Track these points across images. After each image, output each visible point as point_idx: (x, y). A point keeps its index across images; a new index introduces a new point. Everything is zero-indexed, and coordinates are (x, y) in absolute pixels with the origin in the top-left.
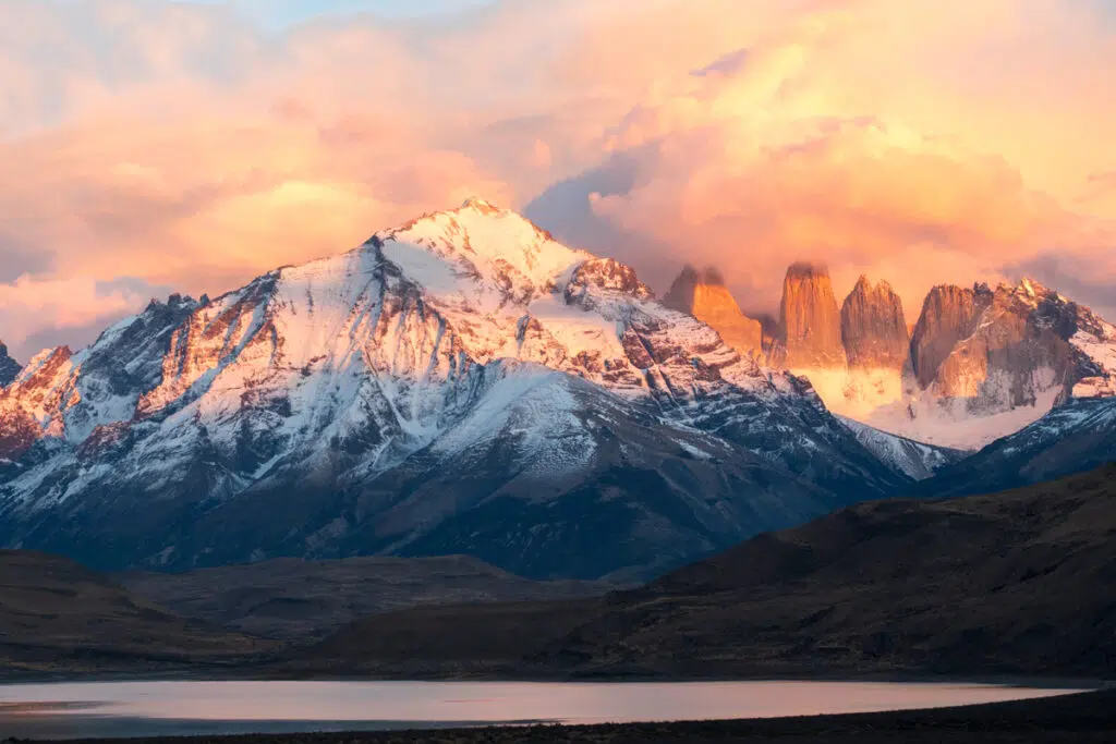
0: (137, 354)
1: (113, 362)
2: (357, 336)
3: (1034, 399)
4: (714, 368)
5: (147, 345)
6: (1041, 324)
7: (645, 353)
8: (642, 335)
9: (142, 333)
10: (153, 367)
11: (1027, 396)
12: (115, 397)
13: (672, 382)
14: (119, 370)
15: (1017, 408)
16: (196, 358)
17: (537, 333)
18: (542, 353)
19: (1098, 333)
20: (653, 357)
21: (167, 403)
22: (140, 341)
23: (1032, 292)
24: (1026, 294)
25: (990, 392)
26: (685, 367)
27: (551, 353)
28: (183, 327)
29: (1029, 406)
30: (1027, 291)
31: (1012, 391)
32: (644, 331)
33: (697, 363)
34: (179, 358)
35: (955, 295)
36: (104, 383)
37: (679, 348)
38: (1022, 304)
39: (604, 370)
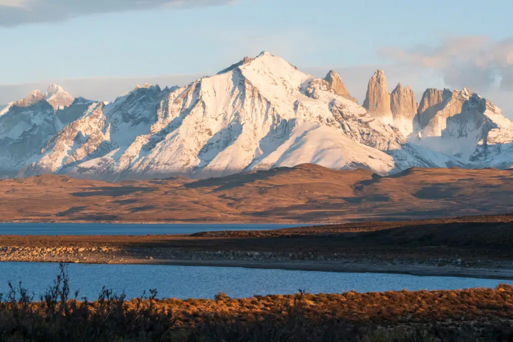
0: (132, 106)
1: (123, 109)
2: (236, 106)
3: (467, 135)
4: (366, 123)
5: (135, 103)
6: (470, 106)
7: (341, 116)
8: (339, 109)
9: (134, 98)
10: (138, 112)
11: (464, 133)
12: (124, 123)
13: (351, 127)
14: (125, 112)
15: (460, 138)
16: (172, 112)
17: (302, 108)
18: (305, 115)
19: (493, 111)
20: (344, 118)
21: (162, 129)
22: (133, 101)
23: (467, 93)
24: (465, 94)
25: (450, 131)
26: (356, 122)
27: (308, 115)
28: (165, 99)
29: (464, 137)
30: (465, 93)
31: (458, 131)
32: (340, 108)
33: (360, 121)
34: (164, 112)
35: (436, 93)
36: (120, 117)
37: (353, 115)
38: (463, 97)
39: (326, 122)
